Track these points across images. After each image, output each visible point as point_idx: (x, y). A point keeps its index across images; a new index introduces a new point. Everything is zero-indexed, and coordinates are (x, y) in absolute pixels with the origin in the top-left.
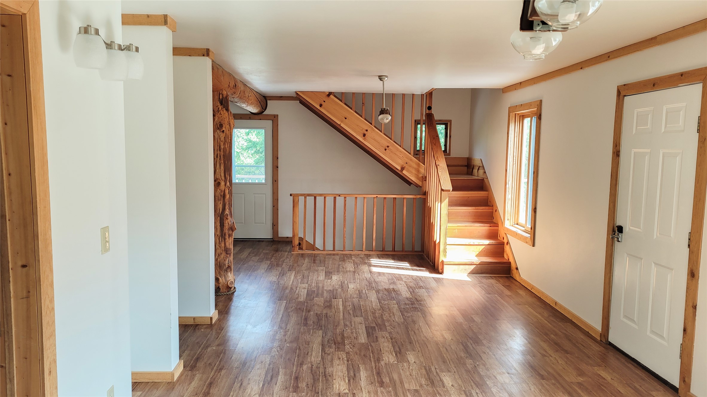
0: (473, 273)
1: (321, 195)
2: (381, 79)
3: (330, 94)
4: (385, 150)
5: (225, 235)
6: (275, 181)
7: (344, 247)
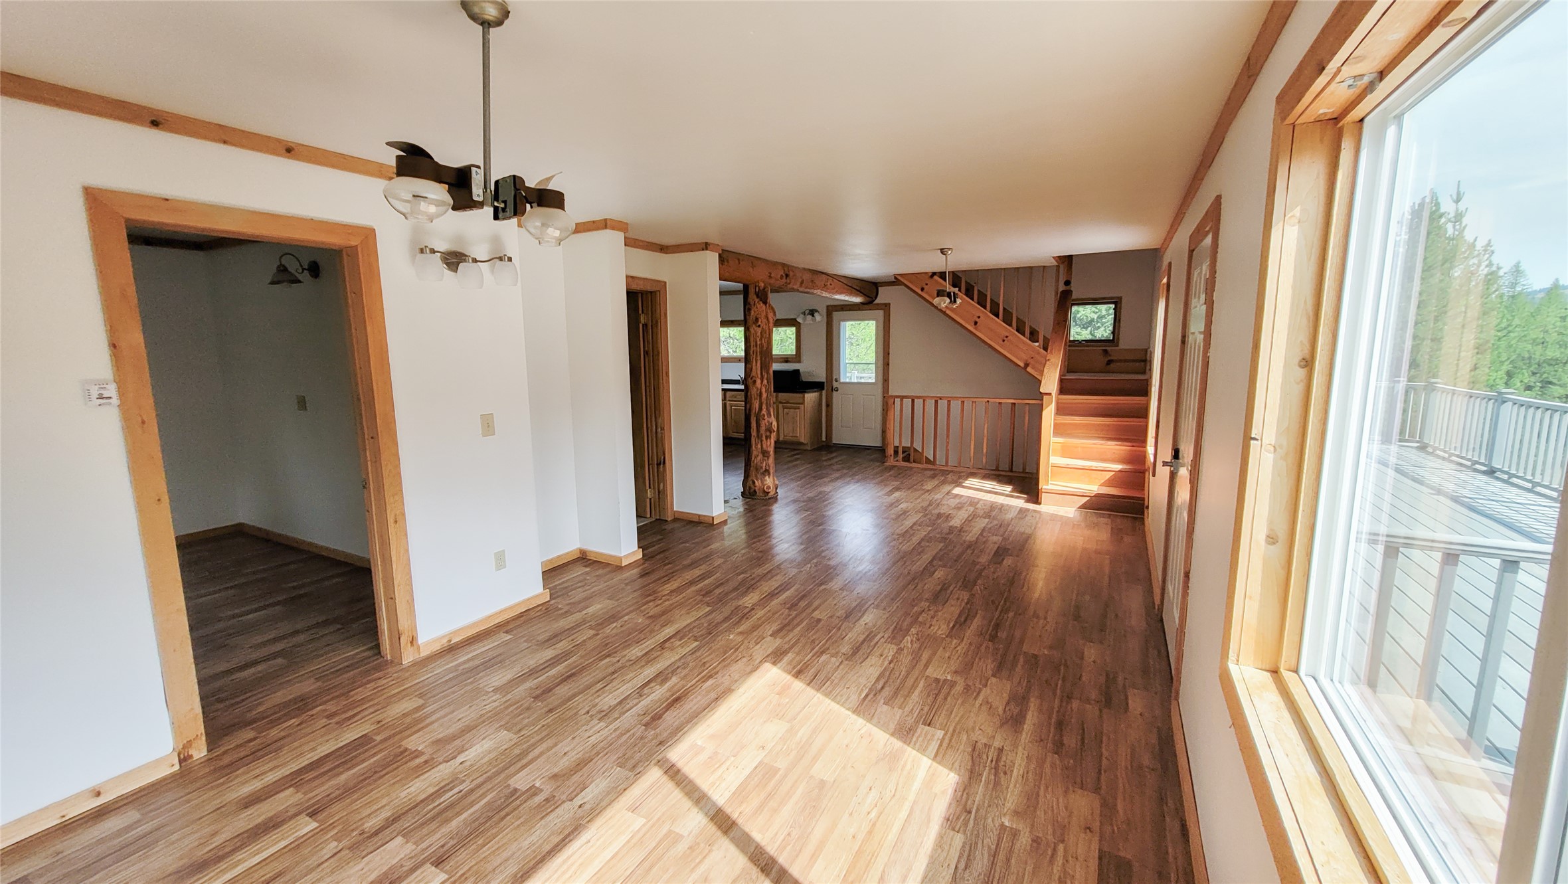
0: (1084, 507)
1: (919, 397)
2: (942, 253)
3: (934, 274)
4: (1004, 341)
5: (762, 436)
6: (886, 380)
7: (960, 464)
